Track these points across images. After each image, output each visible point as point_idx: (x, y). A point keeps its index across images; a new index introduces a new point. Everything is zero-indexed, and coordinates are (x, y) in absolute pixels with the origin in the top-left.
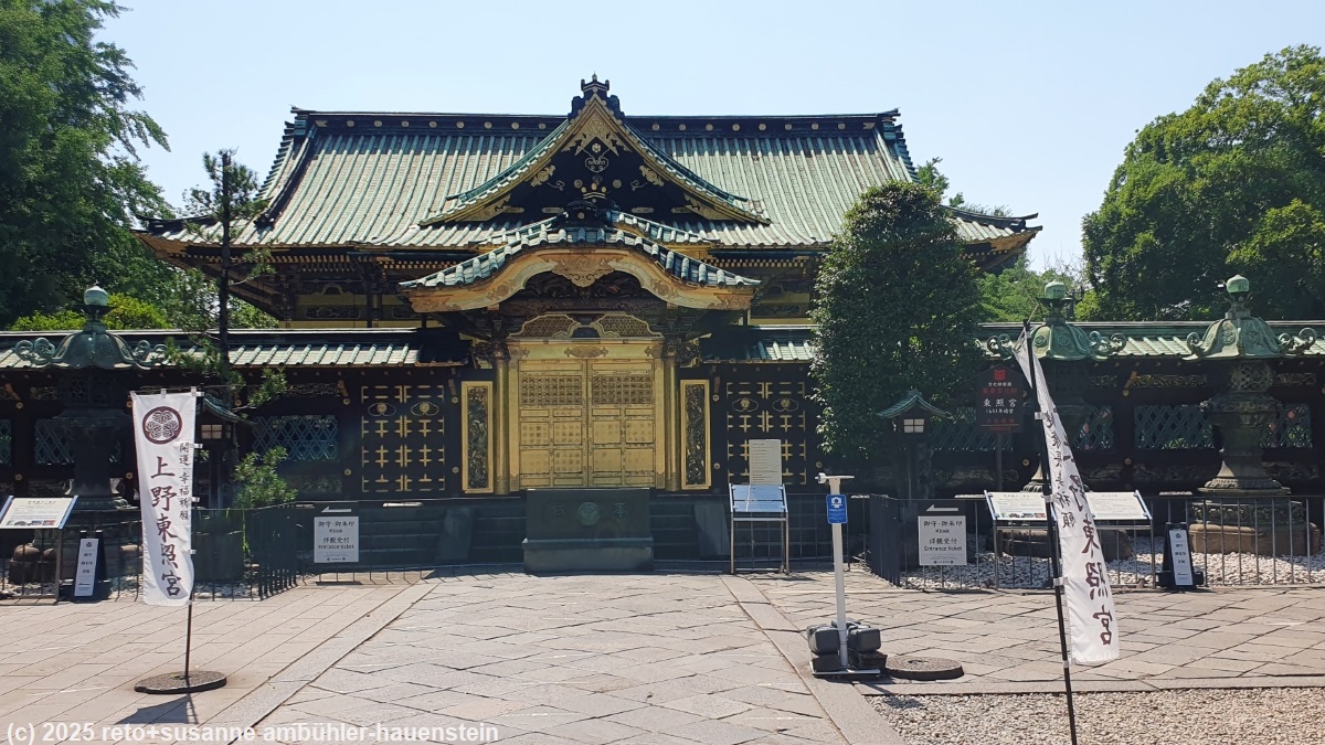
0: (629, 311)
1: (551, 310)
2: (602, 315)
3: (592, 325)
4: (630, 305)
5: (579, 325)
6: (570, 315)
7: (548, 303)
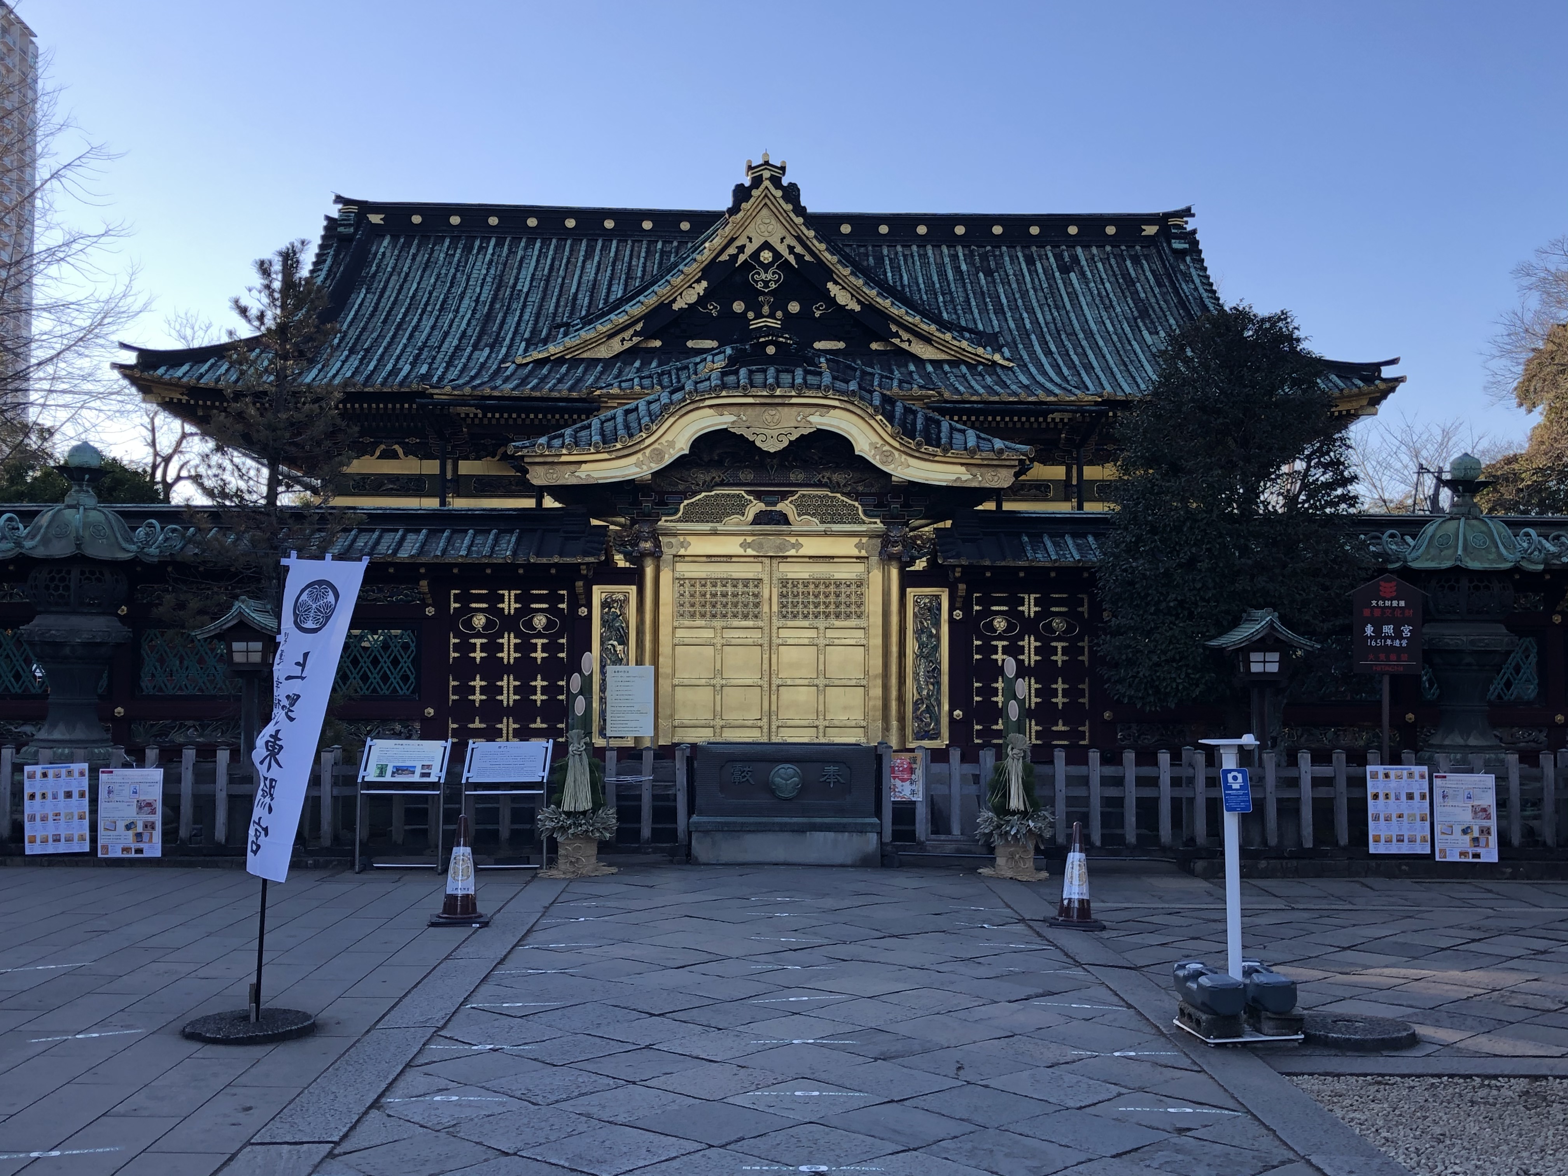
0: (834, 487)
1: (722, 484)
2: (793, 493)
3: (780, 507)
4: (836, 477)
5: (761, 506)
6: (749, 493)
7: (716, 475)
